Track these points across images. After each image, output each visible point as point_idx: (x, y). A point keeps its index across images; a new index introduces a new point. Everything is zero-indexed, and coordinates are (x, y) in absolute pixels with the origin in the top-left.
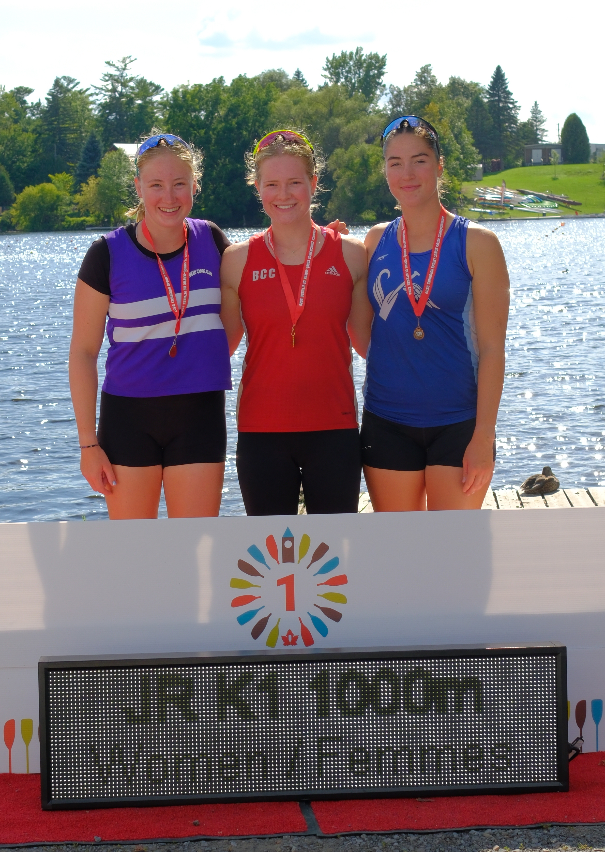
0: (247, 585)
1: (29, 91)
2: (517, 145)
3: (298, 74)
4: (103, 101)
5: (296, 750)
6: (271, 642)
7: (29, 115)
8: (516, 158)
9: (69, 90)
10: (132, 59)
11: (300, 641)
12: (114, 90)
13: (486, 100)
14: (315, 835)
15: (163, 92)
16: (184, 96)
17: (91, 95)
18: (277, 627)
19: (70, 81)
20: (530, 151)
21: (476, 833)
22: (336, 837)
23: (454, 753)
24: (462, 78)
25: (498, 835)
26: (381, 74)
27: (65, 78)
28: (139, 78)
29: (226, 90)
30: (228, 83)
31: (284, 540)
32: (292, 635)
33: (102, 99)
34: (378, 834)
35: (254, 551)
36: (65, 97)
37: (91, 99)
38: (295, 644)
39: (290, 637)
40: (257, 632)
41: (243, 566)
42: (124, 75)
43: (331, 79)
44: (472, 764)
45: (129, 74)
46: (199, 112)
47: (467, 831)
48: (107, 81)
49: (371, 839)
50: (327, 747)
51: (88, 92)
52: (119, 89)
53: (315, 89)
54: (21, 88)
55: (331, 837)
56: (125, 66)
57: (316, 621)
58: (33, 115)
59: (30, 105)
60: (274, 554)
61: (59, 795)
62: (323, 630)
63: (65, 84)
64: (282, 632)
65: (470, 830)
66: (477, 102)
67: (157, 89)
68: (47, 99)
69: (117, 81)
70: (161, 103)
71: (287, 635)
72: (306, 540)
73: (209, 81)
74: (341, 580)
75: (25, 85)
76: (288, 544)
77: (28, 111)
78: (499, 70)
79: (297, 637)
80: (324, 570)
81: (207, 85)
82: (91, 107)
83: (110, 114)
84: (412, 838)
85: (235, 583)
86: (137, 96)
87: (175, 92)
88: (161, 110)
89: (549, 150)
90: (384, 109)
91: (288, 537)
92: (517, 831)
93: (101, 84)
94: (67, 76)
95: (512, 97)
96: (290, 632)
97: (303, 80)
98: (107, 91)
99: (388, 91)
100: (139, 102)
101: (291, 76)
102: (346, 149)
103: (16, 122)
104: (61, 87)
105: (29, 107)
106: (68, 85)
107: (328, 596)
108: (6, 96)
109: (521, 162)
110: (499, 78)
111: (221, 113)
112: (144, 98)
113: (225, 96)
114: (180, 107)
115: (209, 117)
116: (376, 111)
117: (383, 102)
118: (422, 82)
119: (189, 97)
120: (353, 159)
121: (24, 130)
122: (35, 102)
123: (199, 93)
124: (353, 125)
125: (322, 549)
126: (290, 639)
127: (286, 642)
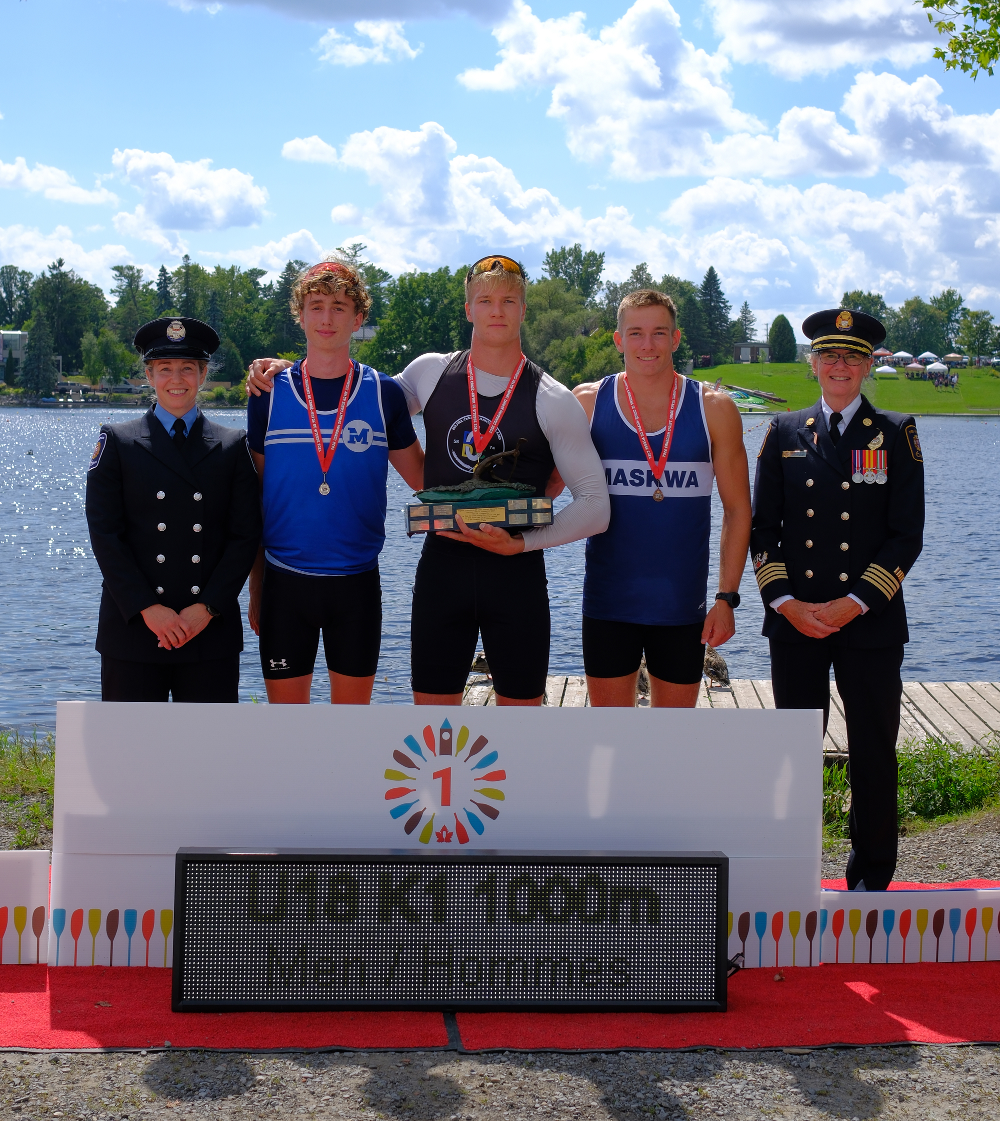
0: (403, 777)
1: (262, 273)
2: (727, 343)
6: (425, 839)
7: (261, 296)
8: (726, 355)
10: (362, 246)
11: (455, 837)
13: (698, 299)
14: (456, 1050)
15: (390, 279)
16: (410, 285)
18: (431, 822)
20: (740, 348)
21: (627, 1055)
22: (477, 1054)
24: (676, 277)
26: (599, 270)
27: (296, 262)
28: (368, 265)
29: (449, 280)
30: (453, 273)
31: (442, 731)
32: (447, 831)
34: (522, 1053)
35: (410, 742)
38: (450, 841)
39: (444, 833)
40: (410, 827)
41: (399, 757)
43: (551, 273)
45: (359, 260)
46: (424, 299)
47: (616, 1053)
49: (515, 1057)
53: (535, 282)
54: (255, 270)
55: (473, 1054)
56: (356, 252)
57: (472, 817)
59: (262, 286)
60: (431, 746)
61: (191, 995)
62: (479, 828)
63: (297, 267)
64: (437, 828)
66: (691, 301)
67: (385, 276)
68: (278, 282)
70: (388, 290)
71: (442, 831)
72: (465, 732)
73: (435, 270)
74: (499, 776)
75: (259, 268)
76: (446, 736)
77: (260, 292)
78: (711, 270)
79: (451, 834)
80: (482, 764)
81: (433, 274)
85: (390, 775)
87: (402, 279)
89: (758, 349)
90: (601, 303)
91: (446, 728)
94: (299, 259)
95: (724, 297)
96: (444, 829)
99: (604, 287)
102: (563, 340)
103: (248, 301)
104: (293, 270)
105: (261, 289)
107: (485, 792)
108: (240, 277)
109: (730, 358)
110: (711, 278)
111: (446, 301)
112: (372, 283)
113: (450, 286)
114: (406, 294)
115: (433, 305)
116: (593, 305)
117: (600, 297)
118: (638, 279)
119: (415, 285)
120: (569, 350)
121: (256, 310)
122: (268, 284)
123: (425, 281)
124: (569, 319)
125: (481, 742)
126: (444, 836)
127: (440, 839)
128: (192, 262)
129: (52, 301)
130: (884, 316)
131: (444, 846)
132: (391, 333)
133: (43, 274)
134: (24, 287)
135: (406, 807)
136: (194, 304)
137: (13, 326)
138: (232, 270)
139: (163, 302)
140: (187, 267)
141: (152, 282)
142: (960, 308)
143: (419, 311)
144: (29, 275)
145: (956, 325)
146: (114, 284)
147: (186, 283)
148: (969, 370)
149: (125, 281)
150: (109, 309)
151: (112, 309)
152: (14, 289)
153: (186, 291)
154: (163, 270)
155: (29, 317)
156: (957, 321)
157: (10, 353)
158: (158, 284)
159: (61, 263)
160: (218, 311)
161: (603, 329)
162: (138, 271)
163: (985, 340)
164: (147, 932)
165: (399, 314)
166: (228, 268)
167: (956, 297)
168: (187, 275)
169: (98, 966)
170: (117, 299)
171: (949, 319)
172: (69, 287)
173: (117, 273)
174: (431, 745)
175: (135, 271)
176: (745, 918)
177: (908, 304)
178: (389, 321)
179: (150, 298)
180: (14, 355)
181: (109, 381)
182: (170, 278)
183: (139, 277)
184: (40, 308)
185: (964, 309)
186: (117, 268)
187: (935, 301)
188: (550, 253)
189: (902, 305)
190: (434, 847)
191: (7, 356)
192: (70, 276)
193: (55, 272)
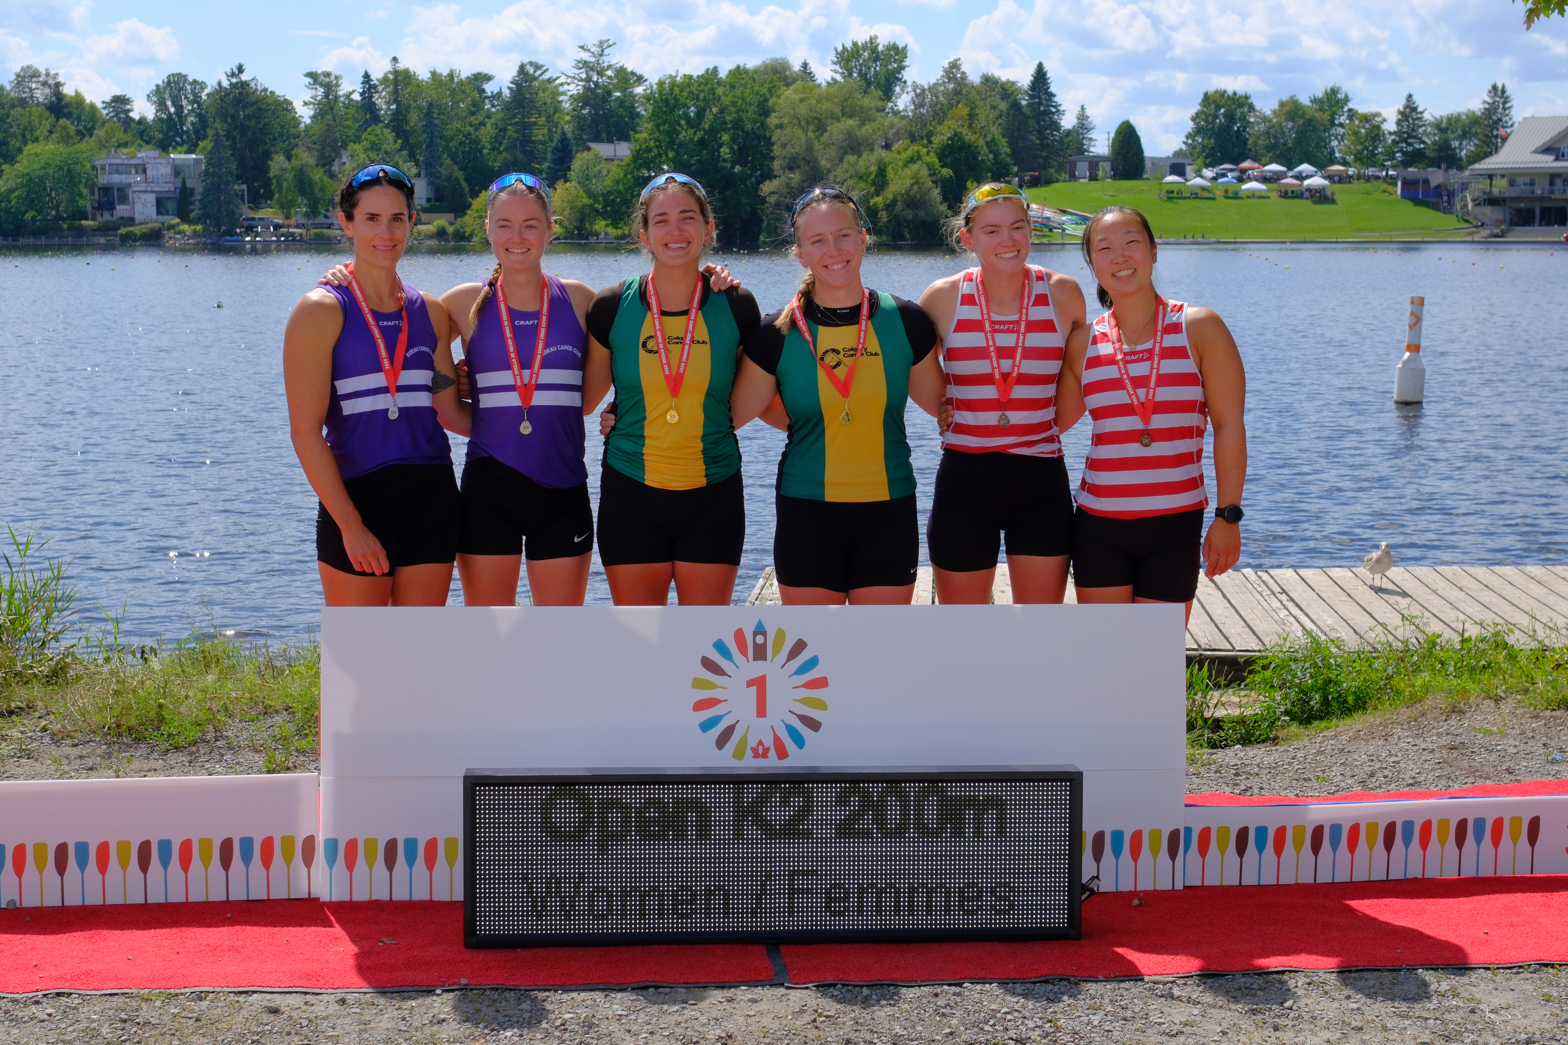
0: (711, 686)
2: (1060, 156)
3: (805, 65)
4: (575, 92)
6: (739, 754)
7: (488, 106)
8: (1058, 171)
9: (535, 79)
10: (611, 42)
11: (772, 753)
12: (588, 79)
13: (1024, 103)
14: (782, 984)
15: (646, 83)
17: (562, 84)
18: (746, 736)
19: (537, 67)
22: (806, 988)
23: (948, 892)
24: (997, 76)
26: (903, 68)
29: (719, 83)
30: (723, 74)
31: (755, 634)
32: (763, 746)
33: (574, 89)
34: (855, 986)
35: (720, 646)
36: (530, 85)
38: (767, 757)
39: (761, 748)
40: (722, 741)
41: (707, 663)
42: (601, 62)
44: (969, 906)
45: (606, 61)
48: (581, 68)
49: (848, 992)
50: (800, 882)
51: (558, 81)
52: (595, 78)
53: (824, 84)
54: (479, 74)
55: (801, 988)
56: (603, 51)
57: (792, 731)
59: (489, 94)
61: (486, 930)
62: (800, 742)
64: (752, 743)
66: (1016, 105)
67: (640, 79)
68: (509, 88)
69: (592, 69)
70: (644, 96)
71: (758, 746)
72: (781, 635)
73: (701, 72)
74: (821, 683)
75: (485, 71)
76: (760, 639)
77: (487, 101)
78: (1040, 67)
79: (768, 749)
80: (801, 670)
81: (698, 77)
82: (561, 98)
83: (583, 107)
85: (698, 683)
86: (616, 87)
87: (661, 84)
88: (643, 104)
89: (1097, 163)
90: (905, 110)
91: (760, 630)
93: (573, 72)
94: (534, 60)
95: (1055, 99)
96: (760, 743)
97: (810, 73)
98: (581, 80)
99: (910, 89)
100: (618, 94)
101: (797, 67)
102: (860, 156)
104: (527, 74)
106: (535, 72)
107: (805, 701)
108: (461, 83)
109: (1064, 176)
110: (1040, 77)
111: (715, 110)
112: (624, 90)
113: (720, 91)
114: (667, 102)
115: (700, 114)
116: (896, 113)
117: (903, 101)
118: (950, 79)
119: (677, 90)
120: (867, 168)
121: (482, 124)
122: (496, 91)
123: (689, 85)
124: (868, 128)
125: (800, 646)
126: (761, 751)
127: (756, 755)
128: (401, 66)
129: (233, 117)
130: (1252, 120)
131: (761, 763)
132: (649, 150)
133: (219, 84)
134: (196, 100)
135: (717, 720)
136: (405, 117)
137: (185, 148)
138: (451, 75)
139: (368, 116)
140: (396, 72)
141: (353, 92)
142: (1346, 109)
143: (683, 122)
144: (203, 85)
145: (1341, 131)
146: (308, 95)
147: (396, 92)
148: (1356, 185)
149: (321, 91)
150: (302, 125)
151: (306, 126)
152: (184, 102)
153: (396, 101)
154: (367, 76)
155: (205, 137)
156: (1341, 125)
157: (184, 183)
158: (362, 94)
159: (241, 69)
160: (436, 126)
161: (907, 142)
162: (337, 78)
163: (1376, 148)
164: (430, 862)
165: (657, 126)
166: (445, 73)
167: (1340, 96)
168: (396, 82)
169: (376, 901)
170: (311, 113)
171: (1333, 124)
172: (253, 98)
173: (311, 81)
174: (743, 650)
175: (333, 78)
176: (1099, 838)
177: (1282, 104)
178: (645, 135)
179: (352, 111)
180: (190, 184)
181: (306, 215)
182: (375, 87)
183: (337, 85)
184: (218, 125)
185: (1350, 110)
186: (310, 75)
187: (1315, 101)
188: (840, 49)
189: (1275, 105)
190: (749, 764)
191: (180, 185)
192: (252, 85)
193: (234, 80)
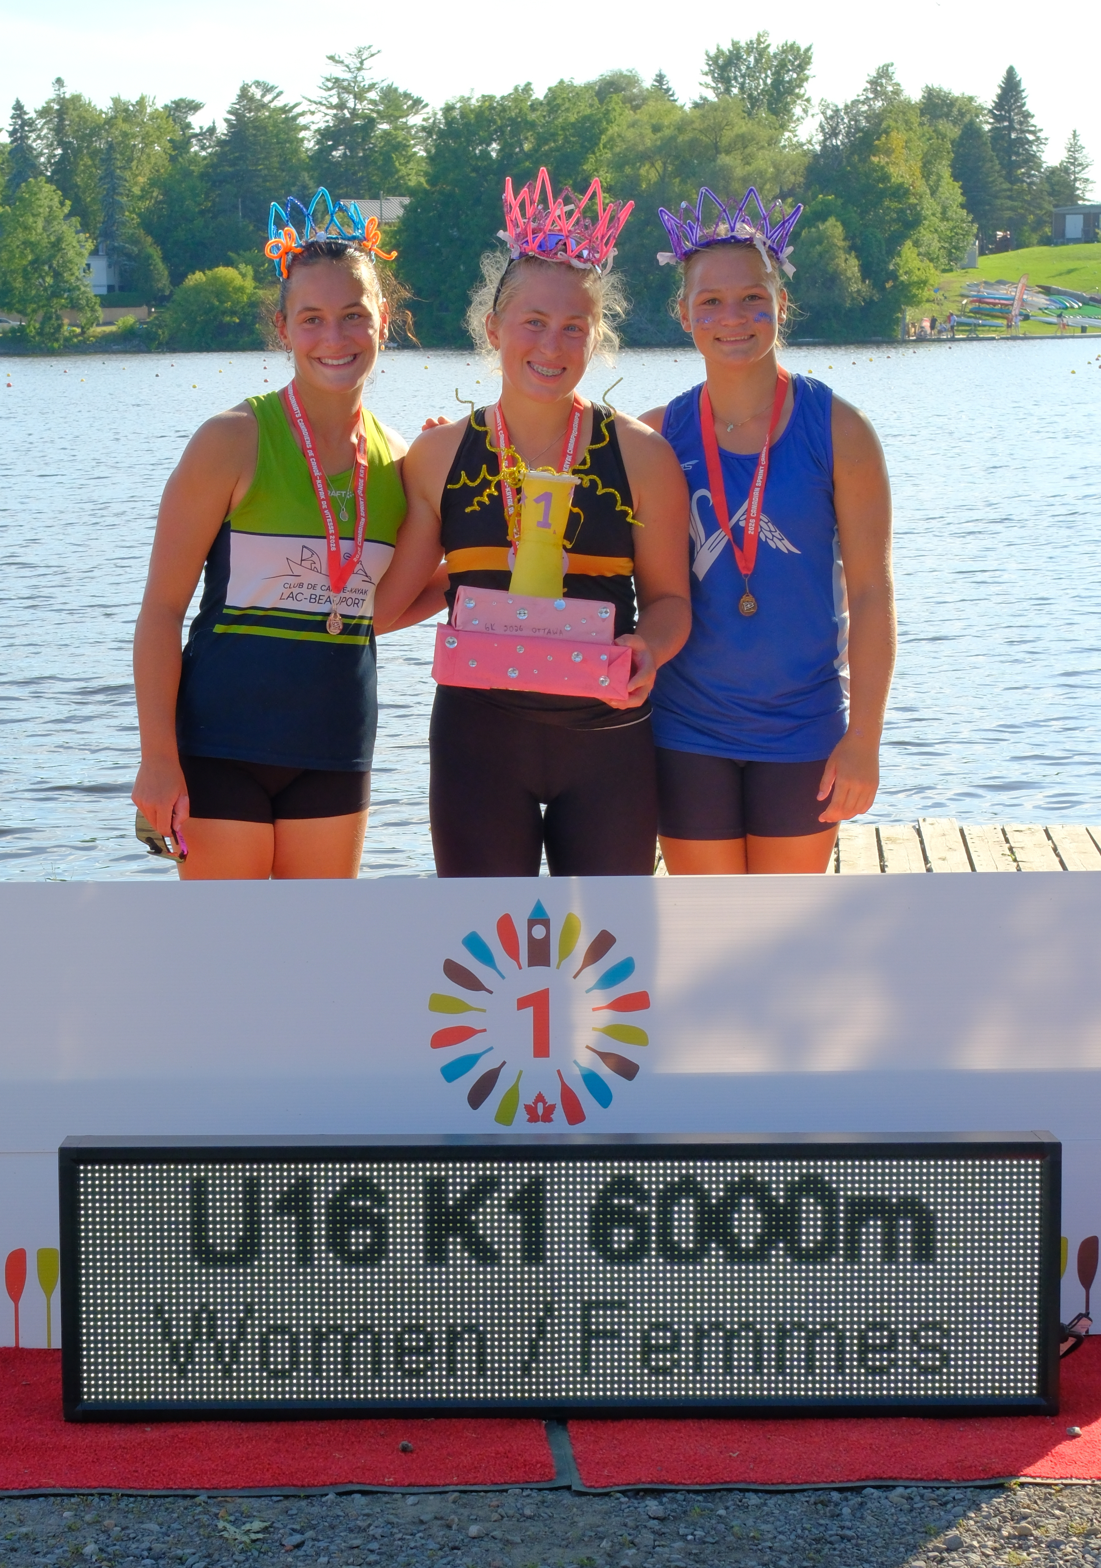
0: (461, 1007)
1: (195, 107)
3: (660, 78)
4: (322, 125)
5: (541, 1325)
6: (505, 1116)
7: (195, 148)
9: (264, 106)
10: (373, 50)
11: (559, 1114)
12: (341, 106)
13: (987, 127)
14: (569, 1489)
15: (425, 110)
16: (464, 117)
17: (302, 114)
18: (516, 1085)
19: (267, 89)
20: (1063, 217)
23: (840, 1337)
24: (946, 89)
25: (917, 1499)
26: (802, 79)
28: (384, 85)
29: (534, 106)
31: (532, 923)
32: (545, 1103)
33: (321, 120)
35: (474, 944)
36: (256, 116)
37: (302, 121)
38: (550, 1120)
39: (540, 1106)
40: (477, 1096)
41: (454, 972)
42: (359, 79)
43: (715, 89)
44: (875, 1359)
45: (367, 77)
47: (858, 1490)
48: (330, 89)
50: (600, 1319)
51: (298, 110)
52: (351, 104)
53: (688, 107)
54: (182, 100)
55: (599, 1495)
56: (362, 63)
57: (590, 1077)
58: (203, 148)
59: (197, 131)
60: (512, 949)
61: (96, 1394)
62: (603, 1095)
63: (257, 93)
64: (527, 1097)
65: (864, 1487)
66: (971, 132)
67: (417, 104)
68: (227, 121)
69: (347, 90)
70: (424, 129)
71: (536, 1103)
72: (571, 925)
74: (638, 1001)
76: (539, 932)
77: (194, 141)
78: (1011, 72)
79: (552, 1108)
80: (606, 981)
81: (503, 98)
82: (302, 134)
83: (334, 148)
84: (753, 1500)
85: (439, 1003)
86: (382, 116)
87: (448, 109)
88: (423, 140)
90: (810, 142)
91: (539, 918)
92: (953, 1493)
93: (318, 94)
94: (261, 80)
95: (1032, 121)
96: (540, 1098)
97: (667, 90)
98: (331, 107)
100: (385, 126)
101: (648, 82)
103: (173, 160)
104: (252, 99)
105: (195, 136)
106: (263, 96)
107: (611, 1031)
108: (156, 114)
110: (1010, 89)
111: (527, 147)
112: (393, 120)
113: (534, 117)
114: (455, 136)
116: (795, 146)
118: (876, 93)
119: (471, 119)
122: (206, 125)
123: (489, 111)
125: (604, 942)
126: (540, 1110)
127: (533, 1117)
128: (68, 92)
131: (541, 1128)
132: (430, 207)
135: (469, 1061)
136: (76, 167)
138: (141, 102)
139: (20, 166)
140: (61, 100)
153: (61, 143)
154: (18, 107)
158: (12, 134)
160: (118, 178)
164: (15, 1287)
165: (442, 172)
166: (133, 100)
168: (61, 113)
176: (1089, 1246)
188: (713, 52)
190: (520, 1130)
